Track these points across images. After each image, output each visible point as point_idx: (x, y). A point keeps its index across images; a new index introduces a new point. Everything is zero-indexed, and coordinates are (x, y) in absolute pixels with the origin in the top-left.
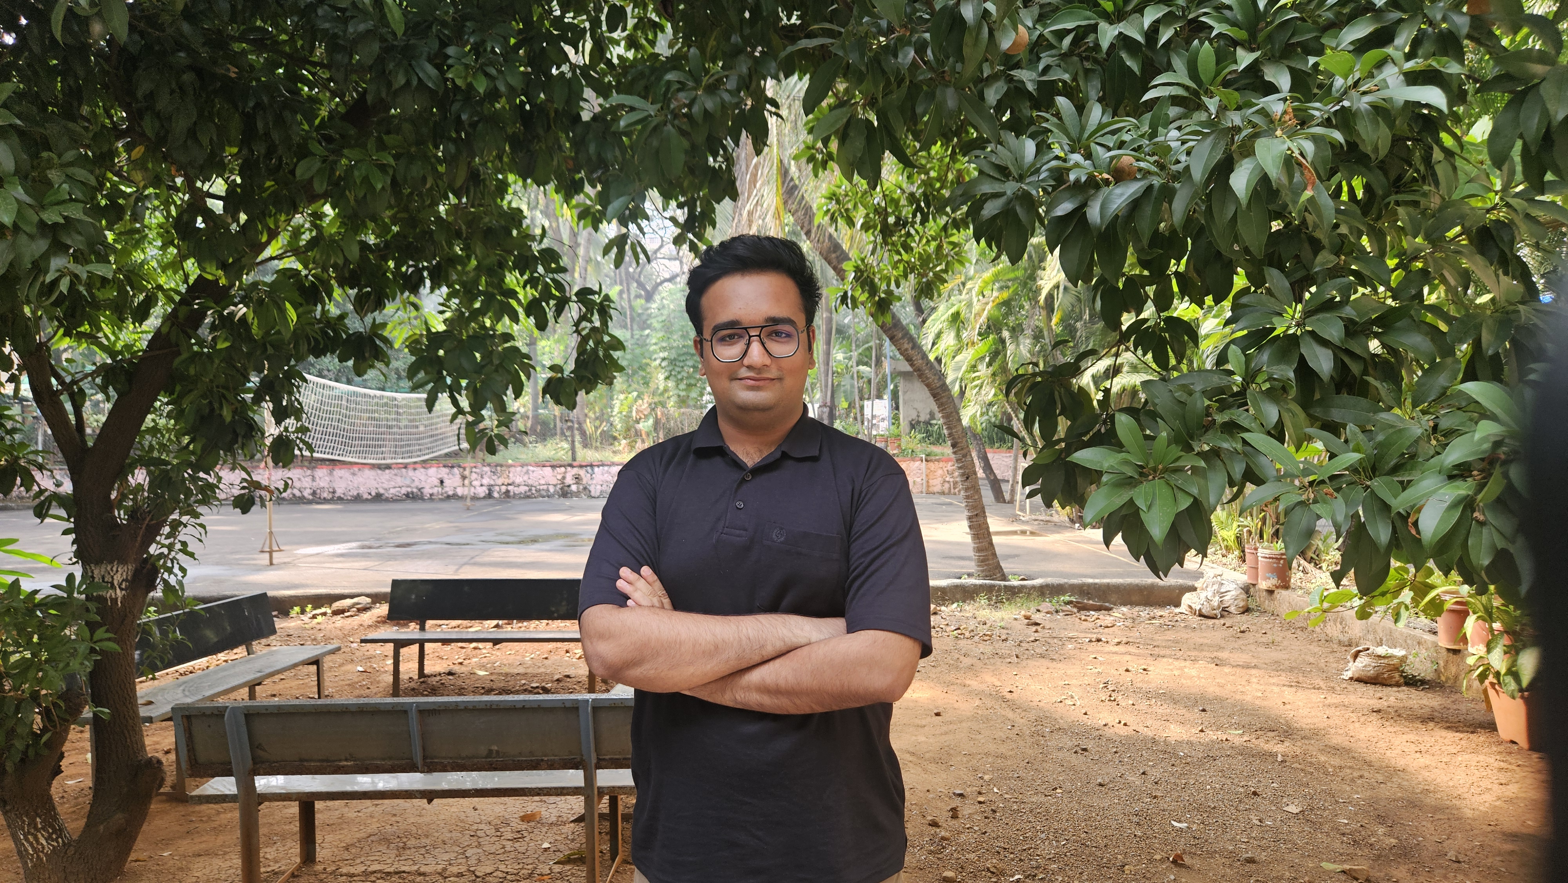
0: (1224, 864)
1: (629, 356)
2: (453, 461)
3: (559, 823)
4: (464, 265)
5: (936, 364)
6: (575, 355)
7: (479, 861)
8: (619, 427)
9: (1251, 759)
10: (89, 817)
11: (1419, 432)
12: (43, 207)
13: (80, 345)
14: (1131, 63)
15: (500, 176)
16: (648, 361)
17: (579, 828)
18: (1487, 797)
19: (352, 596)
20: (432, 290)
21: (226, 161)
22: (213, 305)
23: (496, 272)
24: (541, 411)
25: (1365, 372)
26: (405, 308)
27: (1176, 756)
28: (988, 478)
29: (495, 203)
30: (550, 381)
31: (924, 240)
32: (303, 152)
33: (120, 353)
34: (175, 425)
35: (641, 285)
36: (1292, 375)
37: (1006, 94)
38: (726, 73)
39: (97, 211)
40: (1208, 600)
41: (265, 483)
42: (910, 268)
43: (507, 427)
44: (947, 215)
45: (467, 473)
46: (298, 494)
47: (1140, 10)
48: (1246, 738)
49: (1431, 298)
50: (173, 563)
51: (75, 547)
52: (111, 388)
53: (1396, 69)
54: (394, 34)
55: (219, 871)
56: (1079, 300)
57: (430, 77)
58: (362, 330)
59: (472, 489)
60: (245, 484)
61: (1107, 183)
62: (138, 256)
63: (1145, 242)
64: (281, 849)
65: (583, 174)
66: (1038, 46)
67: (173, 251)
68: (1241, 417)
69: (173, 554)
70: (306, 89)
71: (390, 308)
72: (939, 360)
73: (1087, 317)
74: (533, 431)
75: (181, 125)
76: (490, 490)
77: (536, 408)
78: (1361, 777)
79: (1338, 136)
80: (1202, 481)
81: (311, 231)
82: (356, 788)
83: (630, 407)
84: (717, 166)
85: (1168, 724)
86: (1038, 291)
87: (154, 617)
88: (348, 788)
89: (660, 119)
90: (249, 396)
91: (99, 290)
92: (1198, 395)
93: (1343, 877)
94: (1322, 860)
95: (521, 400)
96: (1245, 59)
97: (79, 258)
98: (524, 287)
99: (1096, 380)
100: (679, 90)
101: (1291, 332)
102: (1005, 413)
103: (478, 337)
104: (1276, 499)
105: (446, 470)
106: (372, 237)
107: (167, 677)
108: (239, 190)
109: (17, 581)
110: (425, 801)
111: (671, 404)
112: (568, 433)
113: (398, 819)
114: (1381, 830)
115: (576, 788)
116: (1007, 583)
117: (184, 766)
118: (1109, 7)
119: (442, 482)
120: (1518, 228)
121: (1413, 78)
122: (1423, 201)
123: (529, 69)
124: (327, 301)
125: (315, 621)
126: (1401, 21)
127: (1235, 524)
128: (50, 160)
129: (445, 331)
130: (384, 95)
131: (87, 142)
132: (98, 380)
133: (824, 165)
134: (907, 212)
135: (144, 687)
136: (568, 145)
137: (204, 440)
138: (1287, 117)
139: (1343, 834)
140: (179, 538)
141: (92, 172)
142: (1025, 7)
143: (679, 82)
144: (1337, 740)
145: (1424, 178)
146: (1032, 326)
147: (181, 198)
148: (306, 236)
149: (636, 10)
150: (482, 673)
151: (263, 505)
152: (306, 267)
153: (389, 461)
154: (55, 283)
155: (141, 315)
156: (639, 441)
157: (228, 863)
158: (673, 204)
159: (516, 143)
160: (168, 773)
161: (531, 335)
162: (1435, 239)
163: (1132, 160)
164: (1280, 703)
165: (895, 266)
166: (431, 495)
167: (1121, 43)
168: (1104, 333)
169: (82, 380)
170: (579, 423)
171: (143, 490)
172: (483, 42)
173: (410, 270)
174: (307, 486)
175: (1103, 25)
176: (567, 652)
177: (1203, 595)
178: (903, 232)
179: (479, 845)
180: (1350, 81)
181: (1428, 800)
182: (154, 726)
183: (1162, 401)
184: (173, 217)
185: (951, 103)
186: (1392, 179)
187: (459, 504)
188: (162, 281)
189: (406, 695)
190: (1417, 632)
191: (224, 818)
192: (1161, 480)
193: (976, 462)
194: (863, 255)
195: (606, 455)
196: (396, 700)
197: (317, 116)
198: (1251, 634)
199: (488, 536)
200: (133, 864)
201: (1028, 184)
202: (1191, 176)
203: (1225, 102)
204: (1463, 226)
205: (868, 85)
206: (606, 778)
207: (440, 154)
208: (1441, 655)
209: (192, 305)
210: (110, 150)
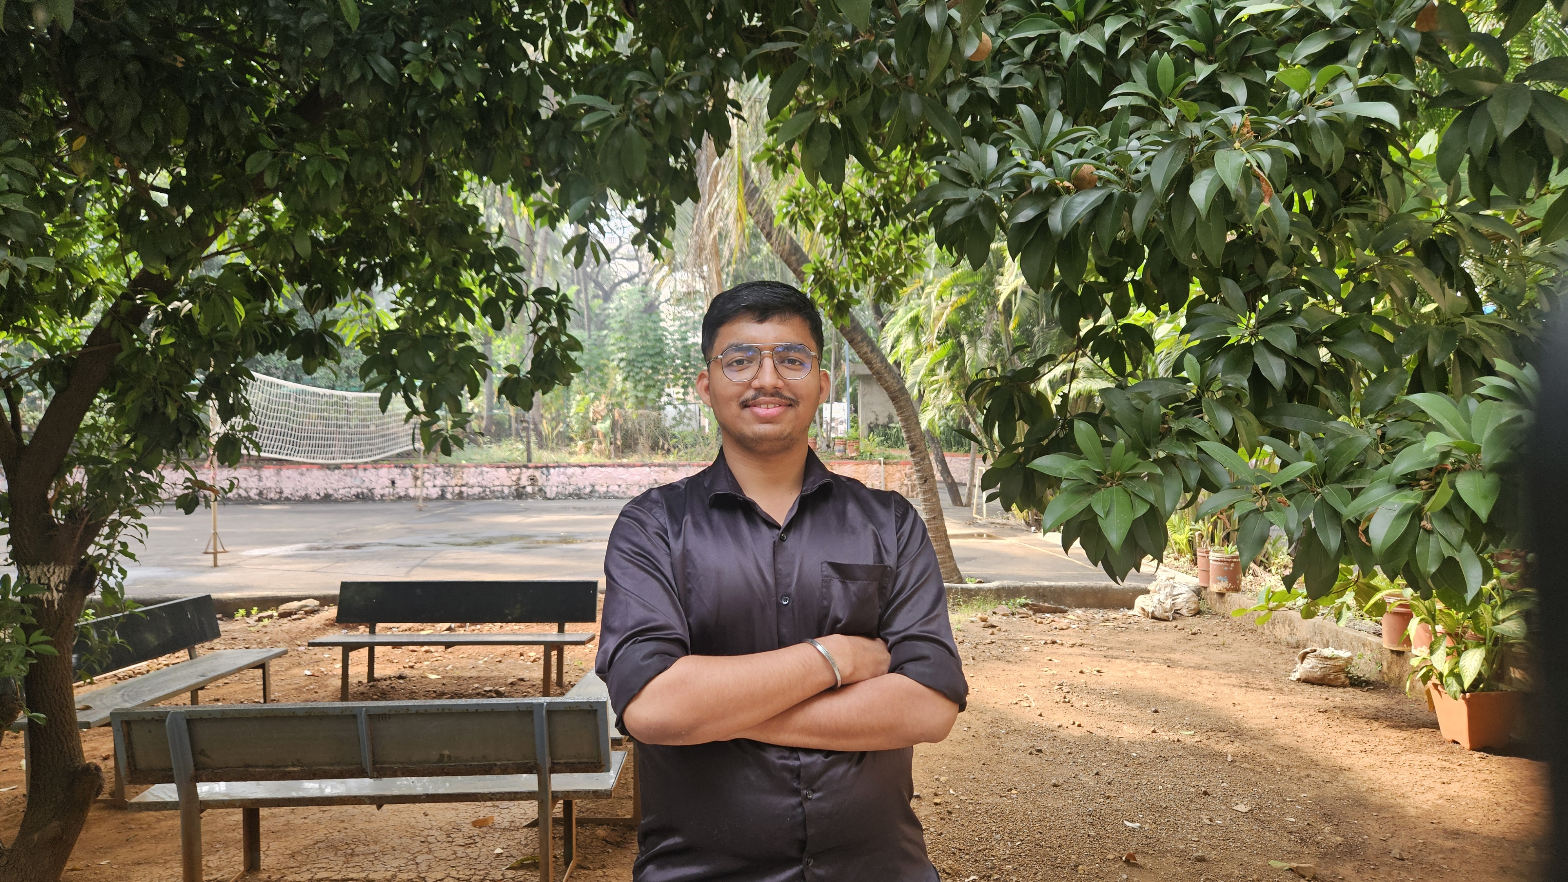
0: (1175, 863)
1: (586, 357)
2: (405, 462)
3: (512, 828)
4: (418, 262)
5: (895, 368)
6: (531, 355)
7: (430, 867)
8: (576, 427)
9: (1202, 760)
10: (22, 825)
11: (1368, 441)
13: (16, 339)
14: (1092, 73)
15: (455, 173)
16: (605, 361)
17: (533, 833)
18: (1431, 796)
19: (299, 599)
20: (385, 287)
21: (171, 152)
22: (157, 300)
23: (451, 271)
24: (495, 411)
25: (1316, 381)
26: (356, 305)
27: (1129, 756)
28: (945, 481)
29: (451, 200)
30: (506, 382)
31: (883, 244)
32: (252, 146)
33: (59, 348)
34: (115, 423)
35: (598, 285)
36: (1246, 384)
37: (968, 101)
38: (689, 74)
39: (37, 203)
40: (1161, 603)
41: (209, 482)
42: (869, 272)
43: (464, 428)
44: (908, 220)
45: (419, 473)
46: (243, 494)
47: (1101, 20)
48: (1197, 739)
49: (1378, 308)
50: (112, 564)
51: (10, 548)
52: (48, 385)
53: (1351, 85)
54: (349, 28)
55: (160, 879)
56: (1036, 305)
57: (385, 72)
58: (311, 327)
59: (425, 490)
60: (189, 484)
61: (1067, 190)
62: (78, 250)
63: (1106, 250)
64: (224, 857)
65: (539, 172)
66: (1000, 55)
67: (114, 244)
68: (1197, 425)
69: (112, 555)
70: (255, 81)
71: (340, 305)
72: (898, 364)
73: (1043, 321)
74: (488, 431)
75: (125, 116)
76: (443, 491)
77: (490, 408)
78: (1308, 776)
79: (1294, 149)
80: (1158, 488)
81: (259, 226)
82: (301, 794)
83: (587, 409)
84: (678, 166)
85: (1121, 725)
86: (997, 295)
87: (92, 620)
88: (294, 794)
89: (623, 119)
90: (193, 394)
91: (37, 283)
92: (1154, 403)
93: (1290, 875)
94: (1271, 859)
95: (475, 400)
96: (1203, 70)
97: (18, 250)
98: (480, 286)
99: (1054, 385)
100: (640, 91)
101: (1244, 341)
102: (962, 417)
103: (433, 337)
104: (1232, 507)
105: (398, 471)
106: (323, 233)
107: (104, 682)
108: (185, 183)
110: (375, 807)
111: (629, 405)
112: (523, 434)
113: (346, 825)
114: (1327, 829)
115: (530, 793)
116: (964, 586)
117: (123, 773)
118: (1070, 16)
119: (393, 483)
120: (1463, 242)
121: (1366, 94)
122: (1370, 213)
123: (487, 65)
124: (276, 297)
125: (261, 623)
126: (1354, 37)
127: (1187, 528)
129: (398, 330)
130: (337, 89)
131: (27, 131)
132: (36, 377)
133: (784, 167)
134: (866, 215)
135: (81, 692)
136: (526, 143)
137: (146, 439)
138: (1245, 130)
139: (1291, 833)
140: (119, 539)
141: (31, 162)
142: (988, 15)
143: (640, 82)
144: (1285, 740)
145: (1372, 191)
146: (991, 331)
147: (125, 190)
148: (255, 231)
149: (596, 9)
150: (433, 677)
151: (208, 505)
152: (254, 262)
153: (338, 461)
155: (81, 308)
156: (596, 442)
157: (170, 872)
158: (632, 204)
159: (472, 138)
160: (107, 780)
161: (486, 336)
162: (1383, 252)
163: (1093, 169)
164: (1230, 704)
165: (854, 270)
166: (382, 496)
167: (1082, 52)
168: (1061, 337)
169: (18, 376)
170: (535, 424)
171: (82, 489)
172: (441, 37)
173: (362, 267)
174: (253, 485)
175: (1064, 34)
176: (521, 655)
177: (1156, 598)
178: (862, 235)
179: (430, 851)
180: (1306, 95)
181: (1373, 799)
182: (91, 732)
183: (1120, 407)
184: (115, 209)
185: (915, 108)
186: (1341, 191)
187: (411, 505)
188: (102, 275)
189: (355, 699)
190: (1363, 634)
191: (165, 825)
192: (1119, 487)
193: (934, 465)
194: (822, 258)
195: (562, 456)
196: (345, 704)
197: (267, 108)
198: (1202, 636)
199: (440, 537)
200: (69, 873)
201: (991, 190)
202: (1151, 185)
203: (1184, 112)
204: (1410, 239)
205: (833, 90)
206: (561, 782)
207: (395, 150)
208: (1384, 657)
209: (135, 300)
210: (50, 140)
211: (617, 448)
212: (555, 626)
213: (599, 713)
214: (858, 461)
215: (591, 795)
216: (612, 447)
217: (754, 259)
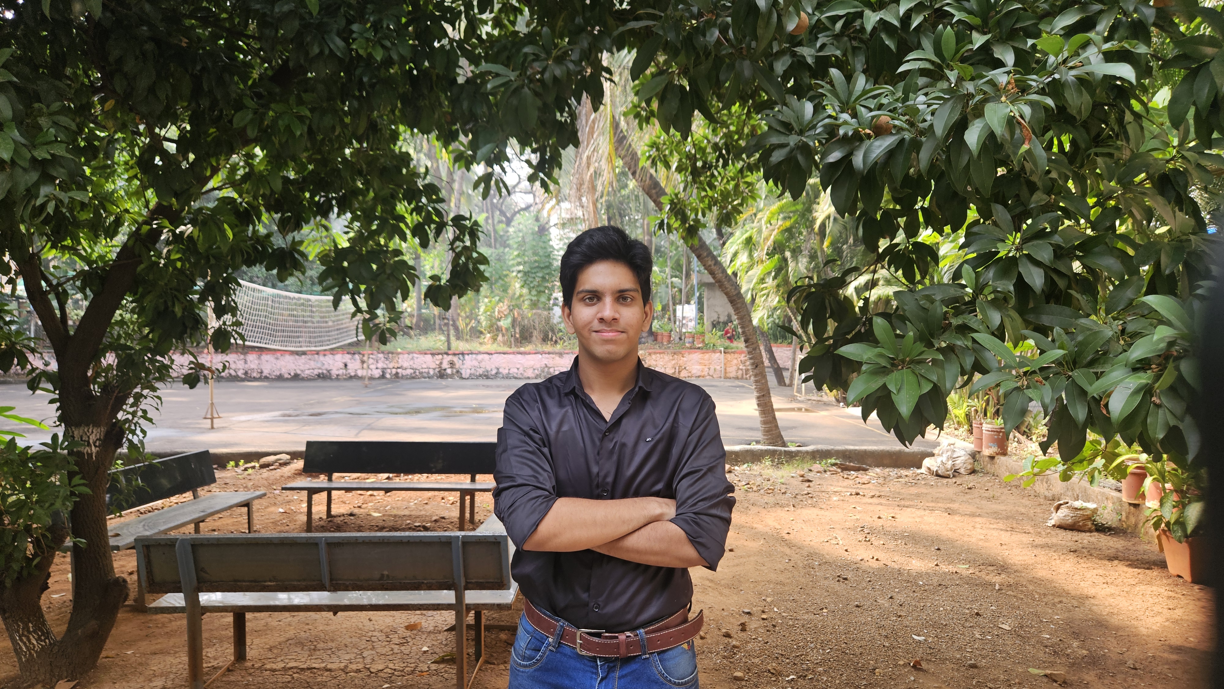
0: (953, 669)
1: (490, 269)
2: (354, 349)
3: (436, 631)
4: (365, 196)
5: (733, 277)
6: (450, 267)
7: (373, 660)
8: (484, 324)
9: (975, 588)
10: (69, 624)
11: (1110, 333)
12: (34, 147)
13: (63, 254)
14: (889, 43)
15: (393, 127)
16: (507, 272)
17: (452, 636)
18: (1159, 619)
19: (275, 454)
20: (339, 215)
21: (179, 112)
22: (168, 225)
23: (389, 202)
24: (423, 311)
25: (1069, 287)
26: (318, 229)
27: (917, 585)
28: (772, 367)
29: (389, 147)
30: (430, 288)
31: (725, 180)
32: (239, 106)
33: (96, 262)
34: (137, 319)
35: (502, 213)
36: (1012, 288)
37: (790, 66)
38: (571, 47)
39: (78, 151)
40: (943, 463)
41: (208, 365)
42: (713, 202)
43: (396, 323)
44: (743, 160)
45: (365, 358)
46: (233, 373)
47: (896, 1)
48: (971, 571)
49: (1121, 229)
50: (135, 426)
51: (59, 413)
52: (88, 289)
53: (1097, 50)
54: (311, 14)
55: (171, 666)
56: (845, 228)
57: (338, 48)
58: (284, 246)
59: (370, 372)
60: (192, 366)
61: (869, 136)
62: (109, 187)
63: (898, 183)
64: (219, 649)
65: (458, 126)
66: (817, 28)
67: (137, 183)
68: (972, 321)
69: (136, 419)
70: (241, 56)
71: (306, 229)
72: (735, 274)
73: (851, 241)
74: (418, 326)
75: (143, 84)
76: (383, 372)
77: (420, 308)
78: (1061, 602)
79: (1050, 102)
80: (940, 371)
81: (244, 168)
82: (277, 603)
83: (493, 309)
84: (563, 120)
85: (910, 559)
86: (814, 220)
87: (121, 468)
88: (272, 603)
89: (519, 83)
90: (196, 297)
91: (78, 212)
92: (938, 303)
93: (1045, 680)
94: (1029, 666)
95: (407, 302)
96: (979, 40)
97: (64, 187)
98: (411, 214)
99: (859, 291)
100: (534, 60)
101: (1011, 255)
102: (786, 316)
103: (374, 252)
104: (998, 385)
105: (349, 356)
106: (293, 173)
107: (130, 516)
108: (188, 135)
109: (13, 439)
110: (331, 613)
111: (525, 307)
112: (445, 329)
113: (310, 627)
114: (1075, 644)
115: (449, 605)
116: (786, 449)
117: (144, 584)
119: (346, 365)
120: (1191, 174)
121: (1110, 57)
122: (1116, 154)
123: (417, 42)
124: (257, 223)
125: (247, 472)
126: (1101, 12)
127: (965, 405)
128: (40, 110)
129: (348, 248)
130: (302, 61)
131: (70, 96)
132: (78, 283)
133: (647, 120)
134: (712, 157)
135: (113, 523)
136: (446, 102)
137: (161, 331)
138: (1010, 87)
139: (1046, 647)
140: (141, 407)
141: (74, 120)
143: (534, 54)
144: (1042, 573)
145: (1117, 136)
146: (809, 249)
147: (143, 141)
148: (241, 172)
150: (376, 515)
151: (206, 382)
152: (241, 196)
153: (304, 349)
154: (43, 206)
155: (111, 233)
156: (500, 335)
157: (178, 660)
158: (528, 150)
159: (406, 100)
160: (132, 590)
161: (416, 251)
162: (1126, 183)
163: (889, 119)
164: (998, 544)
165: (702, 200)
166: (338, 375)
167: (882, 26)
168: (864, 254)
169: (65, 283)
170: (454, 321)
171: (113, 369)
172: (380, 21)
173: (322, 199)
174: (241, 367)
175: (868, 12)
176: (443, 499)
177: (939, 459)
178: (708, 174)
179: (373, 648)
180: (1060, 59)
181: (1113, 621)
182: (120, 553)
183: (910, 308)
184: (136, 156)
185: (747, 73)
186: (1092, 137)
187: (359, 383)
188: (128, 206)
189: (317, 531)
190: (1107, 490)
191: (175, 625)
192: (909, 370)
193: (764, 354)
194: (677, 191)
195: (474, 346)
196: (310, 535)
197: (250, 78)
198: (976, 490)
199: (381, 408)
200: (104, 660)
201: (807, 137)
202: (934, 132)
203: (962, 74)
204: (1147, 173)
205: (682, 58)
206: (472, 597)
207: (346, 108)
208: (1124, 508)
209: (152, 225)
210: (88, 103)
211: (516, 340)
212: (468, 477)
213: (502, 544)
214: (704, 350)
215: (496, 607)
216: (512, 339)
217: (623, 192)
